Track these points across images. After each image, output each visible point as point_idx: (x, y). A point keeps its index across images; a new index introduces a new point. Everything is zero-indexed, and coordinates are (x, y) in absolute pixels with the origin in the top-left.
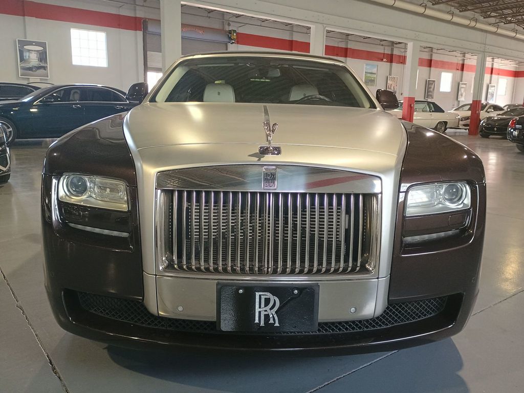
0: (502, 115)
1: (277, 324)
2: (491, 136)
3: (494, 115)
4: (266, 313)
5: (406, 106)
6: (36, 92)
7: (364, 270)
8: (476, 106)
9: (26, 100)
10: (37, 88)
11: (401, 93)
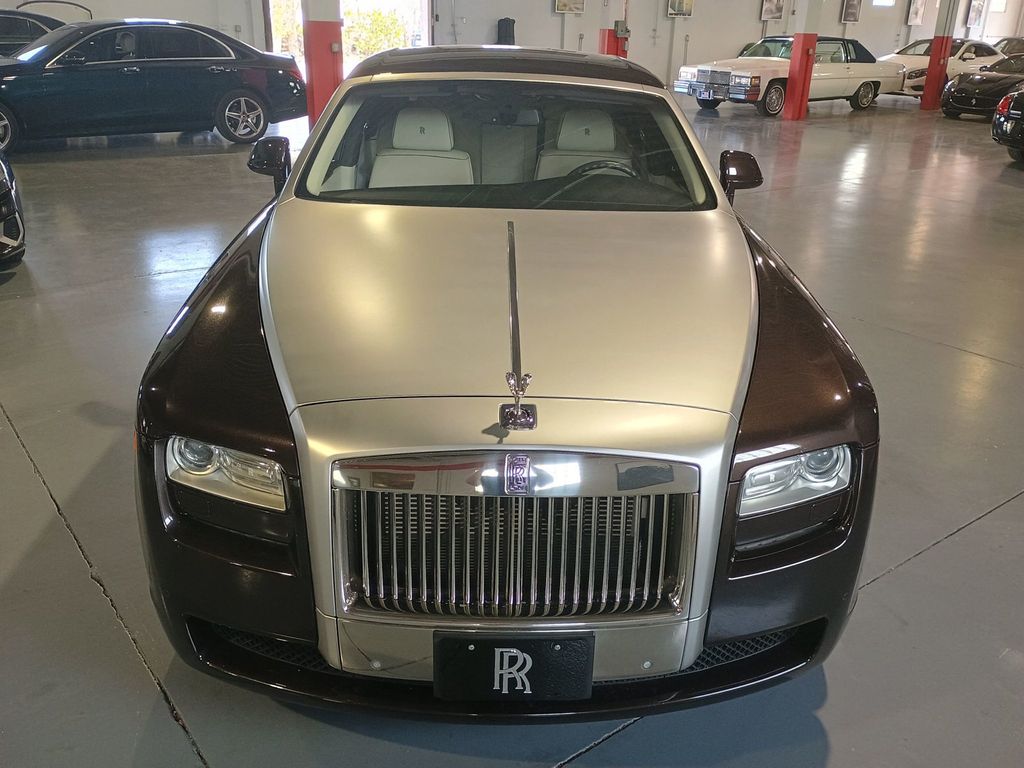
0: (991, 69)
1: (528, 691)
2: (963, 115)
3: (975, 67)
4: (511, 676)
5: (798, 51)
6: (52, 35)
7: (666, 606)
8: (941, 47)
9: (26, 57)
10: (54, 24)
11: (791, 9)
